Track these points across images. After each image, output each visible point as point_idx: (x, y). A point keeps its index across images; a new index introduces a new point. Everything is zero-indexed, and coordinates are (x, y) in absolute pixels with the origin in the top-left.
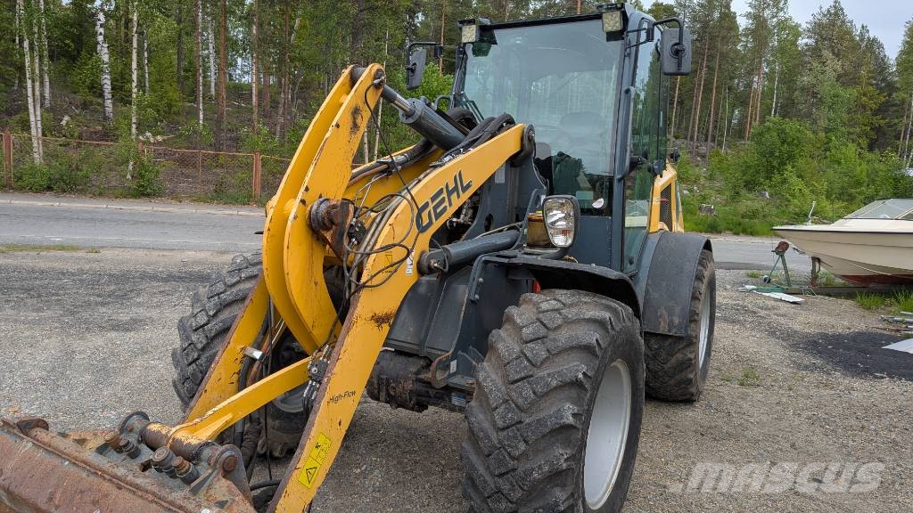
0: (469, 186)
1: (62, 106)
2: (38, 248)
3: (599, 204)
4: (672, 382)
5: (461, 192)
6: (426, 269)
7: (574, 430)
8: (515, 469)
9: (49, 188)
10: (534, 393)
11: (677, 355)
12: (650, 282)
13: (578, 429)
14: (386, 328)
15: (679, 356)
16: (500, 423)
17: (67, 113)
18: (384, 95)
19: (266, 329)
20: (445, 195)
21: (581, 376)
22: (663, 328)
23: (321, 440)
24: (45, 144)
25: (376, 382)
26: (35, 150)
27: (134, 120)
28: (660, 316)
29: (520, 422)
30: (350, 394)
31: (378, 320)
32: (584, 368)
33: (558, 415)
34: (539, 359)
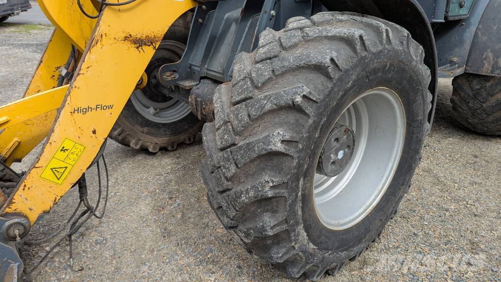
4: (490, 119)
7: (285, 158)
8: (230, 190)
10: (249, 116)
11: (496, 97)
12: (481, 26)
13: (292, 157)
14: (148, 50)
21: (299, 98)
22: (487, 70)
23: (68, 145)
25: (194, 103)
28: (485, 59)
29: (234, 145)
30: (103, 108)
31: (139, 43)
32: (306, 90)
33: (267, 140)
34: (262, 80)
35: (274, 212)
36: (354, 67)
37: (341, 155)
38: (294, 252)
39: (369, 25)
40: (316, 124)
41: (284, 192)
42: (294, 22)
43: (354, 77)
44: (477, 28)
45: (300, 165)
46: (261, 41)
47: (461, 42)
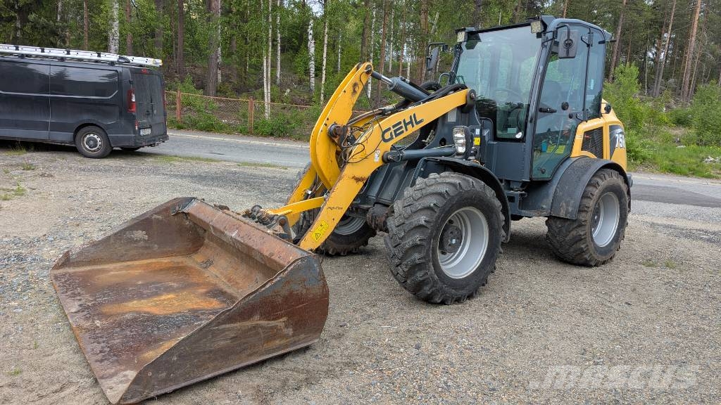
0: (421, 121)
1: (286, 83)
2: (255, 165)
3: (519, 136)
5: (415, 124)
6: (386, 160)
8: (400, 244)
9: (272, 135)
10: (411, 211)
11: (572, 233)
12: (559, 186)
13: (428, 229)
14: (361, 184)
15: (574, 233)
16: (397, 224)
17: (289, 88)
18: (373, 76)
19: (315, 184)
20: (403, 124)
21: (432, 205)
22: (562, 214)
23: (323, 224)
24: (272, 107)
26: (266, 111)
27: (322, 91)
28: (561, 207)
29: (404, 223)
30: (339, 208)
31: (358, 180)
32: (435, 202)
33: (419, 220)
34: (417, 198)
35: (420, 253)
36: (456, 195)
37: (454, 241)
38: (427, 276)
39: (464, 179)
40: (439, 217)
41: (425, 243)
42: (432, 175)
43: (456, 199)
44: (557, 187)
45: (432, 233)
46: (417, 182)
47: (547, 195)
